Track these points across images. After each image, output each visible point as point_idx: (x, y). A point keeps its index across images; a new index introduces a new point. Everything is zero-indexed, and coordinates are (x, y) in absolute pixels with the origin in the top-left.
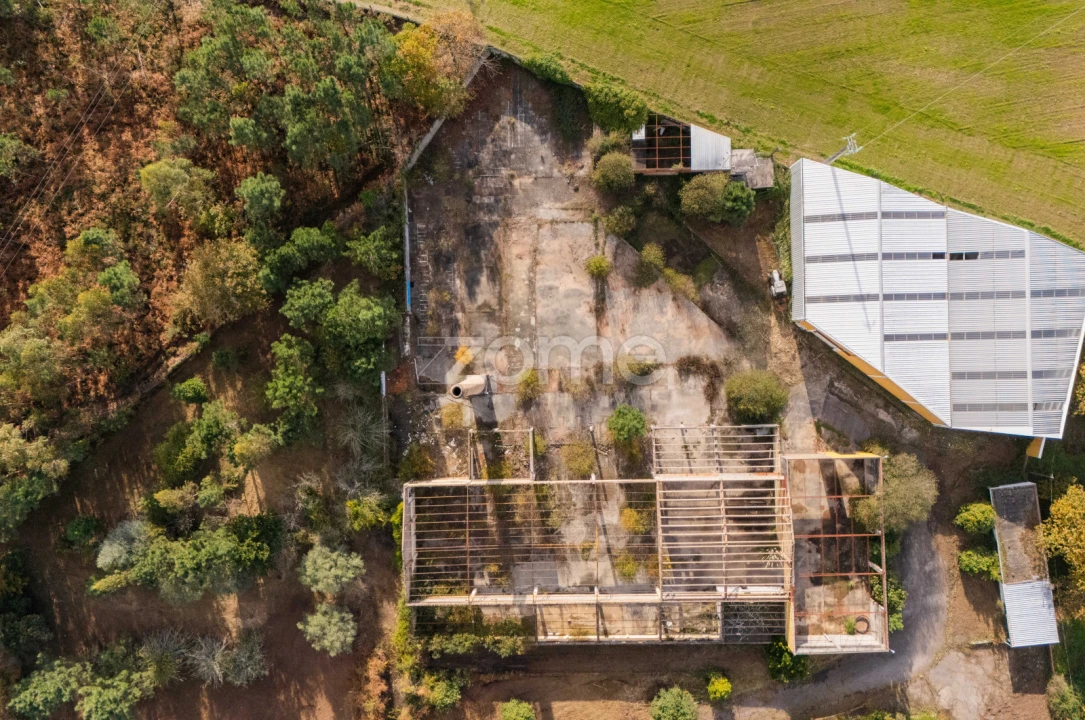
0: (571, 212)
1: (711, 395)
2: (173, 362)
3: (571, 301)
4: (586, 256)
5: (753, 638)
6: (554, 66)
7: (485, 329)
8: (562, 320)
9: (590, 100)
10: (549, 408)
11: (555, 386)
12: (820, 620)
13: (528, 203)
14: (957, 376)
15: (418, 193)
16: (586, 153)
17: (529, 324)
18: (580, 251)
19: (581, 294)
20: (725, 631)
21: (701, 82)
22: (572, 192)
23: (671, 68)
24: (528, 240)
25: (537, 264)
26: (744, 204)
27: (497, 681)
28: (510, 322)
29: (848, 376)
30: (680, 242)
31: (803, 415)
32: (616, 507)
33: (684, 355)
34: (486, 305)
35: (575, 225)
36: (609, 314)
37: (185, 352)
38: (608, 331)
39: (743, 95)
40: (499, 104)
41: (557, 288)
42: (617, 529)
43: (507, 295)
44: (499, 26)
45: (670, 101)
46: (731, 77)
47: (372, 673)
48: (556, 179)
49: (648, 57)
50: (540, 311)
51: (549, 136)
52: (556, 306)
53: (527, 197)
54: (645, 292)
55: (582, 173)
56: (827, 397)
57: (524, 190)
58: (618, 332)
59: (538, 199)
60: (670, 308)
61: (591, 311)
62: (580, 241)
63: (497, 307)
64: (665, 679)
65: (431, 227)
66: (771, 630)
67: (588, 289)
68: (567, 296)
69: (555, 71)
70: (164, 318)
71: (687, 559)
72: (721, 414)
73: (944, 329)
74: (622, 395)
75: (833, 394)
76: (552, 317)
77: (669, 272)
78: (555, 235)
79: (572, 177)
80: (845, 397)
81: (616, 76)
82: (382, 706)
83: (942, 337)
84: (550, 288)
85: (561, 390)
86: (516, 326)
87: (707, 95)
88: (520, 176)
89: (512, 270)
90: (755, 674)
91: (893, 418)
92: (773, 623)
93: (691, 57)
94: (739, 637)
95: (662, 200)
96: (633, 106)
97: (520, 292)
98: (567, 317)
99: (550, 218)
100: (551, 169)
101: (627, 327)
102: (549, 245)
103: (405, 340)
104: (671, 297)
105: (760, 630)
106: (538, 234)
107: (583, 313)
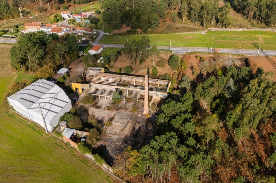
0: (109, 136)
3: (118, 121)
7: (141, 120)
10: (132, 107)
11: (129, 110)
13: (119, 139)
17: (130, 119)
18: (111, 128)
19: (115, 122)
21: (59, 156)
22: (107, 139)
23: (64, 161)
24: (123, 133)
25: (123, 128)
33: (98, 109)
34: (139, 124)
35: (110, 133)
36: (111, 118)
38: (112, 115)
41: (120, 124)
43: (133, 125)
48: (109, 142)
50: (126, 121)
51: (106, 151)
52: (122, 121)
54: (100, 120)
57: (119, 142)
58: (110, 115)
59: (116, 140)
60: (96, 116)
62: (110, 130)
63: (136, 123)
67: (113, 122)
68: (119, 122)
72: (97, 100)
76: (124, 119)
78: (116, 132)
79: (105, 142)
84: (122, 124)
86: (133, 120)
88: (119, 145)
89: (130, 128)
97: (130, 124)
98: (121, 119)
99: (115, 136)
101: (108, 115)
102: (118, 131)
106: (120, 133)
107: (116, 119)
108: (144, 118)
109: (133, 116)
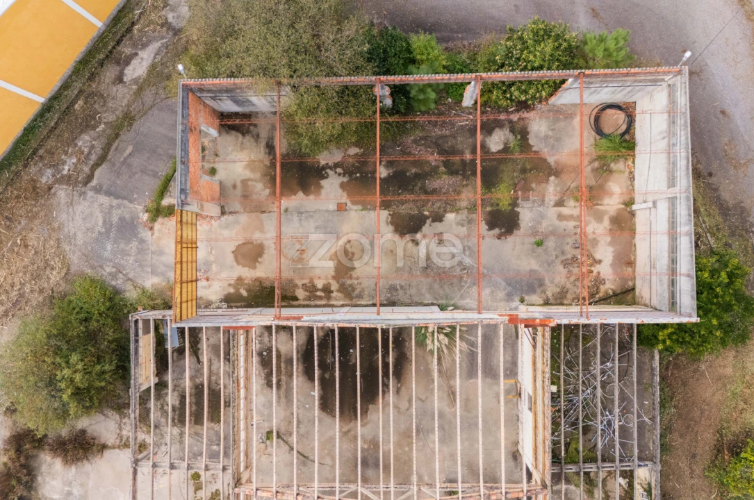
5: (644, 388)
12: (599, 217)
29: (51, 143)
31: (134, 244)
56: (98, 190)
75: (90, 178)
80: (98, 150)
90: (729, 371)
91: (144, 46)
92: (605, 343)
105: (624, 374)
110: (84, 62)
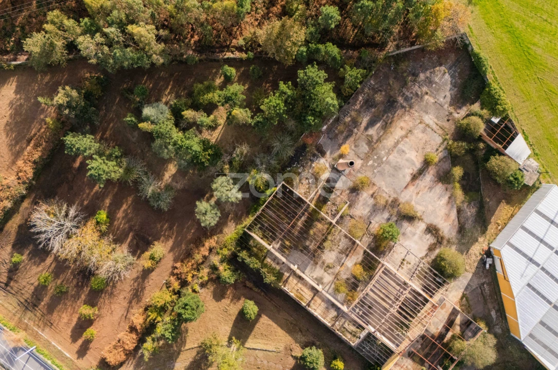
0: (438, 127)
1: (431, 249)
2: (229, 55)
3: (407, 164)
4: (429, 150)
5: (368, 357)
6: (486, 63)
7: (362, 146)
8: (397, 168)
9: (487, 89)
10: (360, 199)
11: (371, 192)
13: (424, 109)
14: (542, 323)
15: (383, 69)
16: (465, 109)
17: (382, 159)
18: (428, 146)
19: (414, 164)
20: (360, 344)
21: (535, 119)
22: (446, 120)
23: (528, 103)
24: (411, 124)
25: (407, 137)
26: (518, 183)
27: (251, 289)
28: (375, 152)
29: (493, 286)
30: (471, 176)
31: (461, 287)
32: (355, 261)
33: (434, 224)
34: (371, 136)
35: (435, 134)
36: (417, 181)
37: (238, 55)
38: (411, 188)
39: (548, 139)
40: (446, 60)
41: (406, 154)
42: (348, 269)
43: (383, 139)
44: (473, 28)
45: (515, 116)
46: (549, 127)
47: (207, 244)
48: (444, 109)
49: (522, 91)
50: (391, 157)
51: (456, 89)
52: (399, 160)
53: (426, 107)
54: (440, 185)
55: (456, 115)
56: (477, 288)
57: (427, 103)
58: (415, 192)
59: (429, 111)
60: (445, 200)
61: (412, 174)
62: (432, 142)
63: (375, 141)
64: (318, 343)
65: (376, 86)
66: (378, 359)
67: (418, 165)
68: (407, 160)
69: (484, 65)
70: (241, 34)
71: (365, 304)
72: (430, 259)
73: (553, 301)
74: (395, 219)
75: (480, 288)
76: (394, 164)
77: (457, 185)
78: (424, 131)
79: (451, 114)
80: (484, 294)
81: (503, 88)
82: (201, 261)
83: (550, 303)
84: (403, 151)
85: (372, 196)
86: (376, 155)
87: (533, 127)
88: (430, 96)
89: (394, 131)
91: (496, 318)
92: (381, 357)
93: (539, 106)
94: (363, 351)
95: (481, 154)
96: (503, 106)
97: (389, 143)
98: (400, 169)
99: (427, 122)
100: (445, 103)
101: (420, 193)
102: (418, 133)
103: (326, 124)
104: (449, 196)
105: (374, 355)
106: (417, 125)
107: (408, 172)
108: (353, 152)
109: (372, 166)
110: (502, 302)
